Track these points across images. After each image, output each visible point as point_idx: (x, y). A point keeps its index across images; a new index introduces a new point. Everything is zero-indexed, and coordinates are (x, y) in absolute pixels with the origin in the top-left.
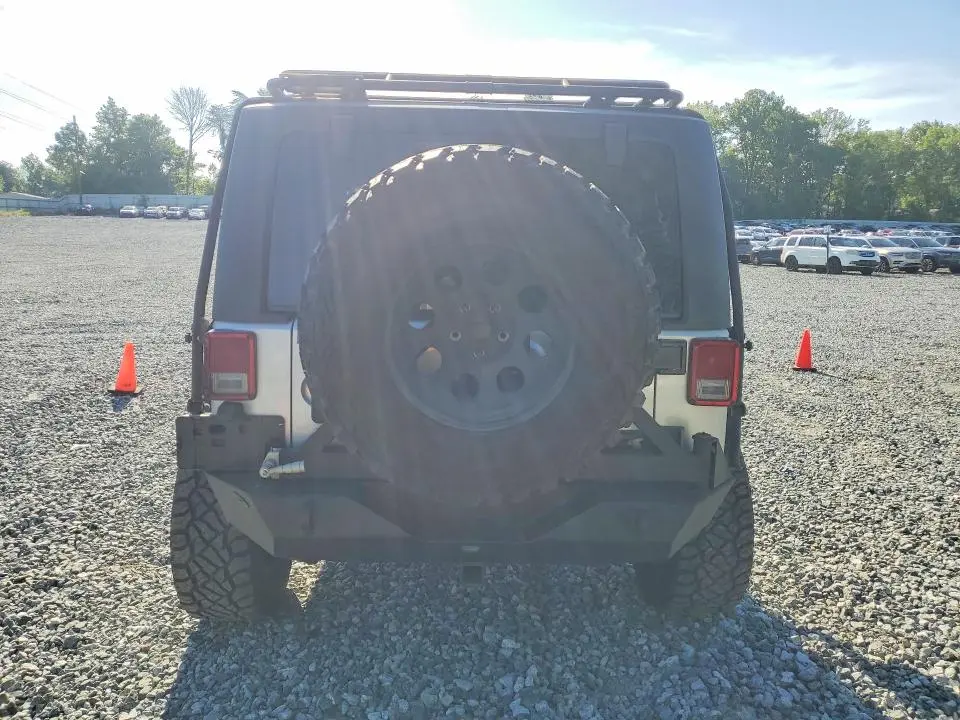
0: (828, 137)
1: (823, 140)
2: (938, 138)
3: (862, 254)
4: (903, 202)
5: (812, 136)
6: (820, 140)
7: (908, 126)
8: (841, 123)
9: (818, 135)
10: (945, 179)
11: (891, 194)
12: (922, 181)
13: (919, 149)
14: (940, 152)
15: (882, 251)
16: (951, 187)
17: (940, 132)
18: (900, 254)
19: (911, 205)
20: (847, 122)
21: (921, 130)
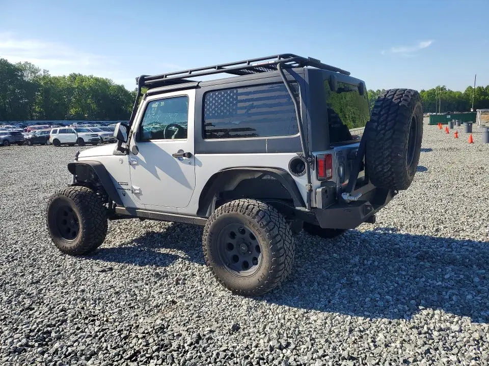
0: (28, 77)
1: (26, 79)
2: (82, 82)
3: (93, 135)
4: (72, 111)
5: (19, 76)
6: (24, 79)
7: (67, 75)
8: (34, 71)
9: (22, 75)
10: (89, 101)
11: (66, 108)
12: (78, 101)
13: (75, 86)
14: (84, 88)
15: (100, 134)
16: (92, 105)
17: (82, 79)
18: (107, 135)
19: (76, 113)
20: (37, 70)
21: (74, 77)
